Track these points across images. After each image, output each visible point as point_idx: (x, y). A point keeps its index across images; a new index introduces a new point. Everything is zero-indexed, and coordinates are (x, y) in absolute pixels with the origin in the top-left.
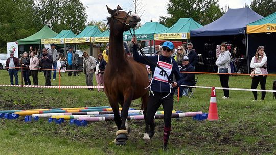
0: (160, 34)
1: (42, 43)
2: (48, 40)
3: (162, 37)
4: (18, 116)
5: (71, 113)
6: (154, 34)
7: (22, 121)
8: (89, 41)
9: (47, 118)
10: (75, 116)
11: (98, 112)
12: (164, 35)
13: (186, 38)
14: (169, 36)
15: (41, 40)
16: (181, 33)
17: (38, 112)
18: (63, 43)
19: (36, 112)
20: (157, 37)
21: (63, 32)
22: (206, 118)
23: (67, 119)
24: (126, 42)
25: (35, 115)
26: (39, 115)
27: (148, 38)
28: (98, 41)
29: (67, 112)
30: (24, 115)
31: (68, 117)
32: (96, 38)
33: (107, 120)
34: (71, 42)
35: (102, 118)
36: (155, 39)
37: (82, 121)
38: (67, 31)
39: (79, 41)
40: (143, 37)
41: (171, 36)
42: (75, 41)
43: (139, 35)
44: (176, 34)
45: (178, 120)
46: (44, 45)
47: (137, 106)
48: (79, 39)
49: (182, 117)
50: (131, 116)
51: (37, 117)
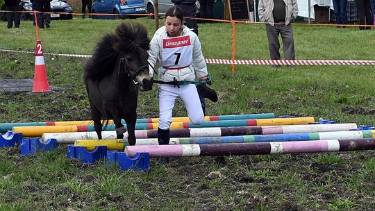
35: (192, 148)
50: (271, 143)
51: (53, 141)
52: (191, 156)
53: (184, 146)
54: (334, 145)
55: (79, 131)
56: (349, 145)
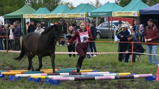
0: (116, 12)
1: (23, 18)
2: (28, 15)
3: (118, 14)
4: (4, 75)
5: (46, 74)
6: (112, 12)
7: (7, 79)
8: (61, 17)
9: (27, 78)
10: (50, 77)
11: (68, 74)
12: (120, 13)
13: (137, 16)
14: (123, 14)
15: (22, 15)
16: (133, 12)
17: (20, 73)
18: (40, 17)
19: (18, 72)
20: (114, 15)
21: (40, 9)
22: (155, 79)
23: (44, 79)
24: (89, 18)
25: (17, 75)
26: (21, 75)
27: (107, 15)
28: (68, 17)
29: (44, 73)
30: (8, 75)
31: (44, 77)
32: (66, 14)
33: (76, 80)
34: (47, 17)
35: (72, 78)
36: (112, 16)
37: (56, 80)
38: (43, 8)
39: (52, 16)
40: (103, 14)
41: (125, 14)
42: (49, 16)
43: (100, 12)
44: (129, 13)
45: (133, 81)
46: (25, 19)
47: (99, 68)
48: (53, 15)
49: (135, 78)
50: (95, 77)
51: (19, 77)
52: (71, 81)
53: (70, 77)
54: (113, 77)
55: (22, 74)
56: (117, 77)
